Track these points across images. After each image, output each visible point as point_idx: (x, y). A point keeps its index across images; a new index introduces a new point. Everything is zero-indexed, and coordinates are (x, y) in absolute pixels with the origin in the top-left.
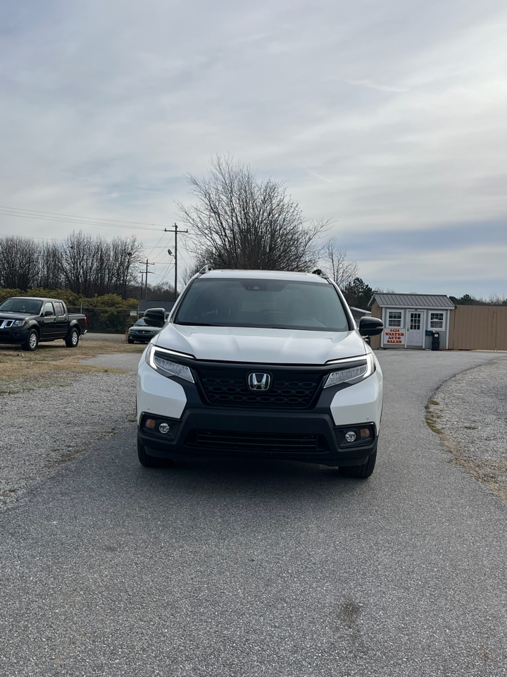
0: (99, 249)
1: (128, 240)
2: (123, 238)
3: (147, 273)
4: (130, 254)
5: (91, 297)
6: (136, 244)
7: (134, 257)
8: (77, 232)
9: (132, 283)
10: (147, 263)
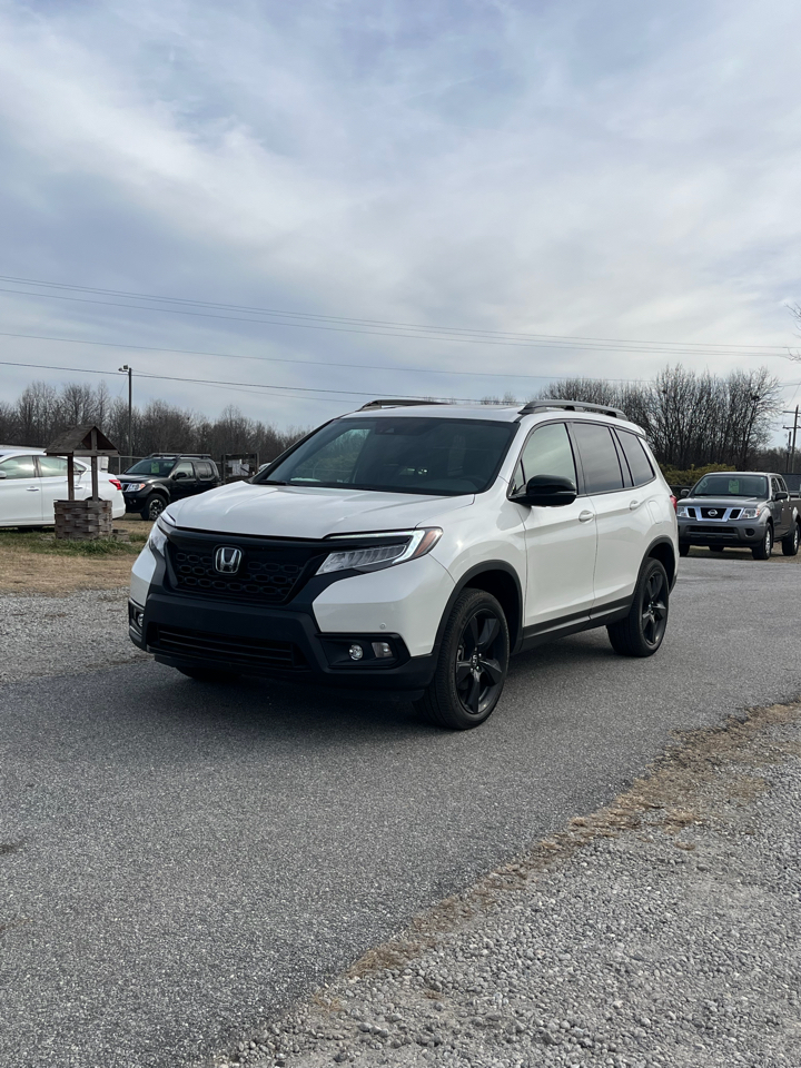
0: (705, 390)
1: (754, 377)
2: (747, 373)
3: (795, 428)
4: (756, 398)
5: (685, 469)
6: (767, 381)
7: (762, 403)
8: (673, 368)
9: (761, 446)
10: (797, 413)
